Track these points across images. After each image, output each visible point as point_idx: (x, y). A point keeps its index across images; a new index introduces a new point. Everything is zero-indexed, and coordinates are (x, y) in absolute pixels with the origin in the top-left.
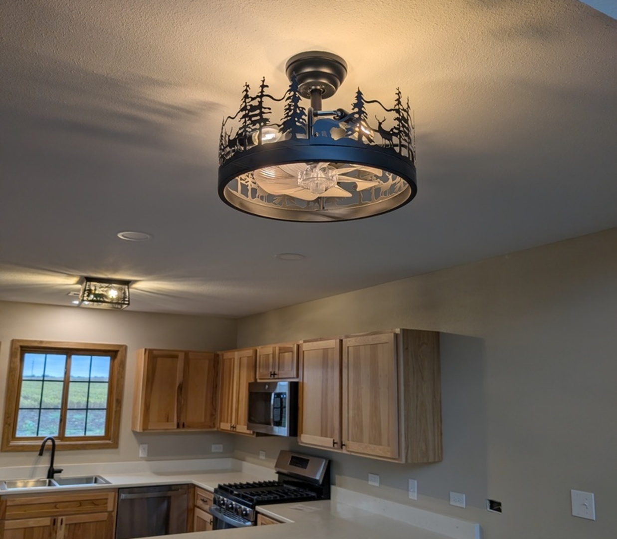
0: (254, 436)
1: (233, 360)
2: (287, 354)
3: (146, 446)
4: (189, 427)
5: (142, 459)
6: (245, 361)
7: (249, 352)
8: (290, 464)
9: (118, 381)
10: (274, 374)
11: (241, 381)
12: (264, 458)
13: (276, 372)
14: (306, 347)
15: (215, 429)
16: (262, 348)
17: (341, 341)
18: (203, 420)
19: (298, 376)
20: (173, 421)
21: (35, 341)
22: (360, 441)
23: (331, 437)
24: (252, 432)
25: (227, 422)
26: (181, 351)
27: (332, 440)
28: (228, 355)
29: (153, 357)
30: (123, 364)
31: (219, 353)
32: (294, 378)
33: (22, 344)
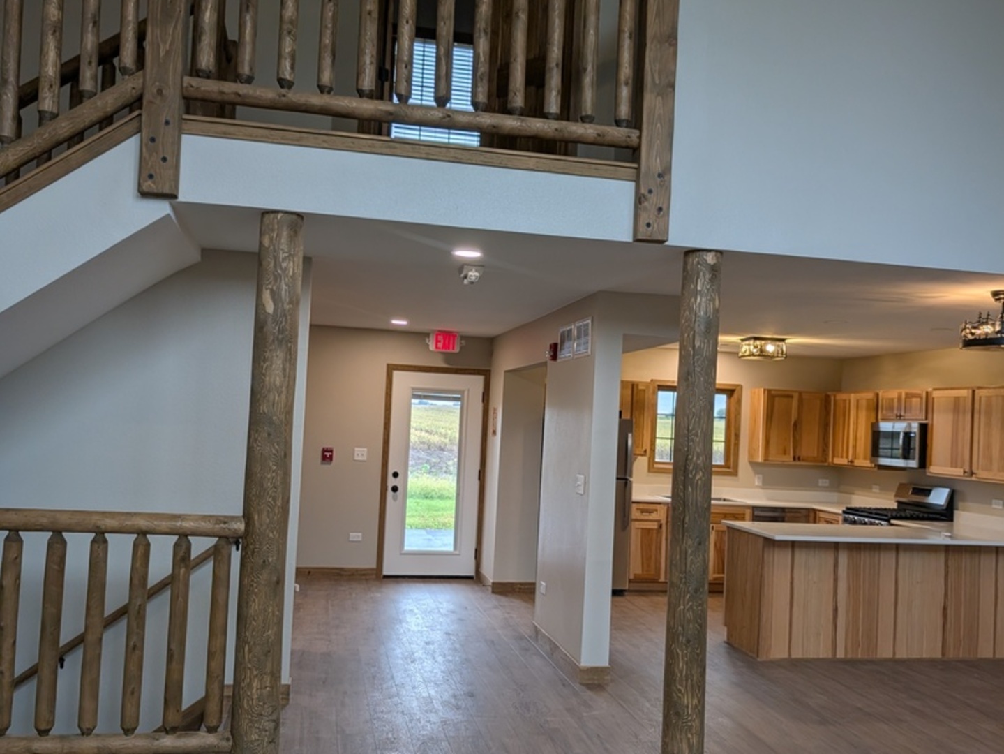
0: (876, 469)
1: (847, 402)
2: (914, 400)
3: (761, 476)
4: (804, 460)
5: (757, 487)
6: (863, 403)
7: (870, 395)
8: (912, 494)
9: (736, 417)
10: (900, 416)
11: (860, 421)
12: (878, 491)
13: (902, 414)
14: (936, 394)
15: (826, 464)
16: (883, 392)
17: (974, 392)
18: (816, 455)
19: (926, 418)
20: (789, 454)
21: (668, 381)
22: (989, 469)
23: (961, 468)
24: (873, 465)
25: (842, 457)
26: (796, 392)
27: (962, 470)
28: (841, 396)
29: (771, 397)
30: (739, 402)
31: (829, 393)
32: (922, 420)
33: (659, 383)
